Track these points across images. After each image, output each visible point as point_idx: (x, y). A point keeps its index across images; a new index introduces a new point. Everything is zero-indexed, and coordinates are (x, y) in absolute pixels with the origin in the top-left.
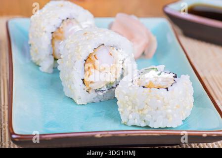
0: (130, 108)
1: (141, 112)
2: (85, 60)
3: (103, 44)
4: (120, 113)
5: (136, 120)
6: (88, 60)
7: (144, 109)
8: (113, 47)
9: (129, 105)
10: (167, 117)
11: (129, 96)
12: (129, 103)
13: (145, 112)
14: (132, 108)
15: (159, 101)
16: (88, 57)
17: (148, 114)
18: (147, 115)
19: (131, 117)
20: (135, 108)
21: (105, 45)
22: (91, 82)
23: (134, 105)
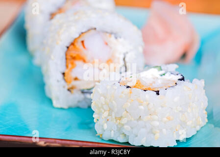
0: (106, 114)
1: (118, 121)
2: (68, 47)
3: (95, 29)
4: (95, 121)
5: (112, 131)
6: (71, 47)
7: (122, 117)
8: (111, 33)
9: (105, 111)
10: (152, 132)
11: (105, 98)
12: (105, 107)
13: (124, 121)
14: (109, 115)
15: (142, 107)
16: (73, 44)
17: (126, 124)
18: (126, 127)
19: (105, 126)
20: (111, 115)
21: (97, 29)
22: (76, 79)
23: (111, 110)
